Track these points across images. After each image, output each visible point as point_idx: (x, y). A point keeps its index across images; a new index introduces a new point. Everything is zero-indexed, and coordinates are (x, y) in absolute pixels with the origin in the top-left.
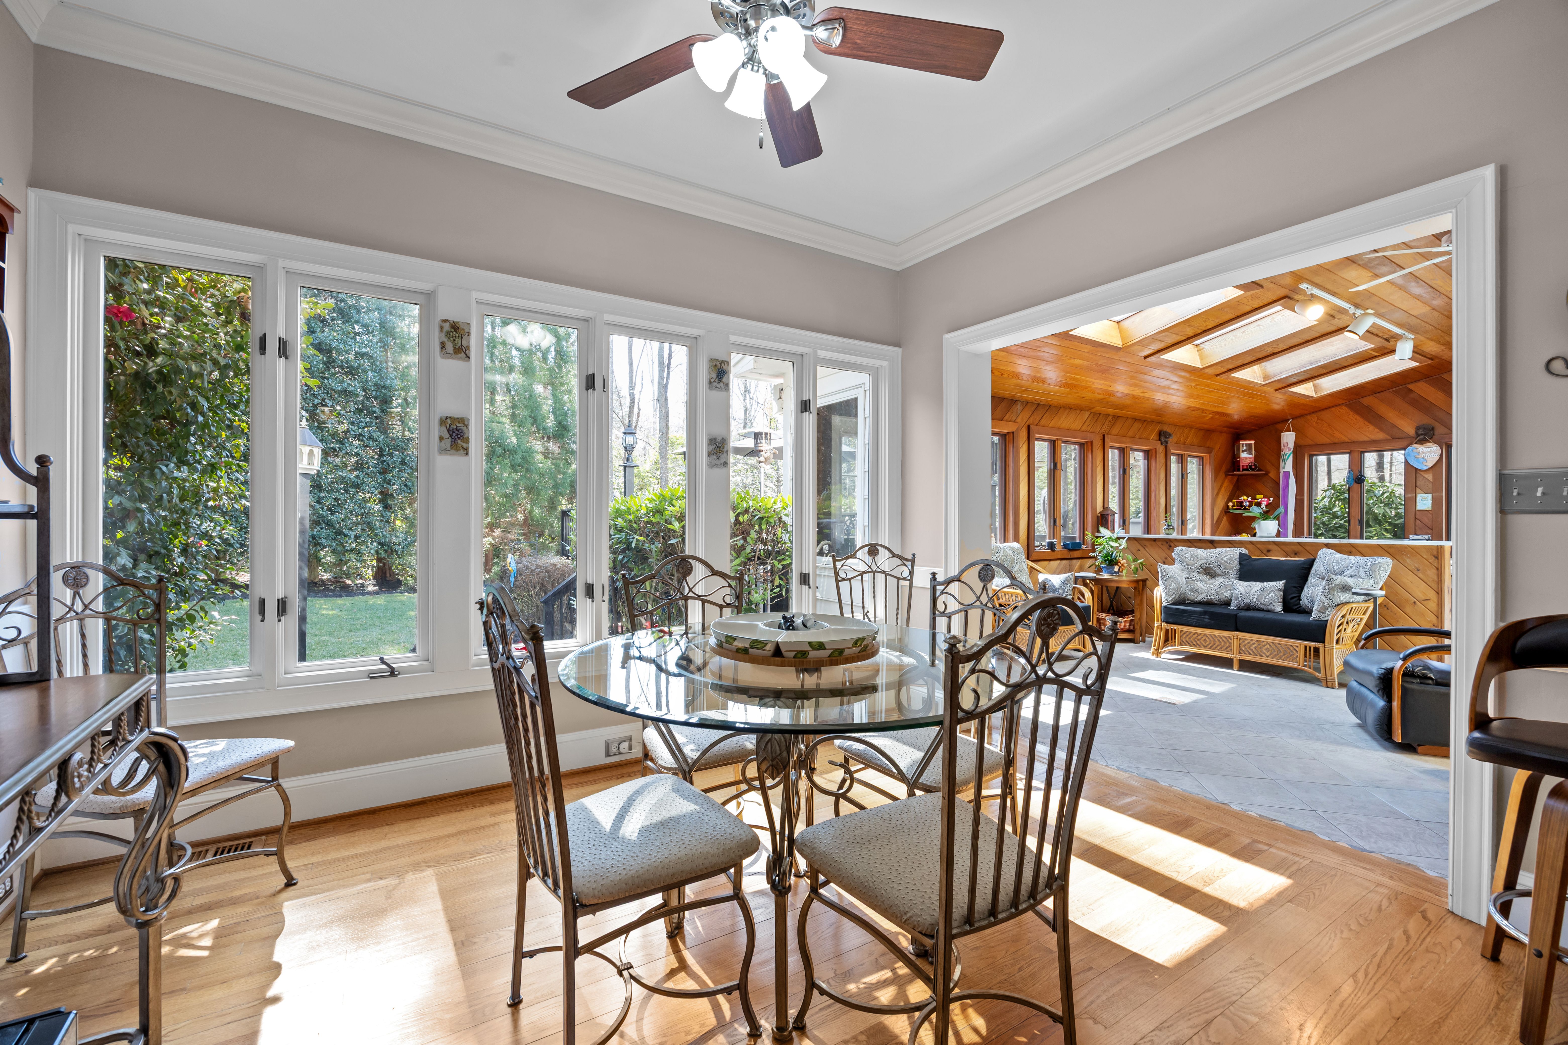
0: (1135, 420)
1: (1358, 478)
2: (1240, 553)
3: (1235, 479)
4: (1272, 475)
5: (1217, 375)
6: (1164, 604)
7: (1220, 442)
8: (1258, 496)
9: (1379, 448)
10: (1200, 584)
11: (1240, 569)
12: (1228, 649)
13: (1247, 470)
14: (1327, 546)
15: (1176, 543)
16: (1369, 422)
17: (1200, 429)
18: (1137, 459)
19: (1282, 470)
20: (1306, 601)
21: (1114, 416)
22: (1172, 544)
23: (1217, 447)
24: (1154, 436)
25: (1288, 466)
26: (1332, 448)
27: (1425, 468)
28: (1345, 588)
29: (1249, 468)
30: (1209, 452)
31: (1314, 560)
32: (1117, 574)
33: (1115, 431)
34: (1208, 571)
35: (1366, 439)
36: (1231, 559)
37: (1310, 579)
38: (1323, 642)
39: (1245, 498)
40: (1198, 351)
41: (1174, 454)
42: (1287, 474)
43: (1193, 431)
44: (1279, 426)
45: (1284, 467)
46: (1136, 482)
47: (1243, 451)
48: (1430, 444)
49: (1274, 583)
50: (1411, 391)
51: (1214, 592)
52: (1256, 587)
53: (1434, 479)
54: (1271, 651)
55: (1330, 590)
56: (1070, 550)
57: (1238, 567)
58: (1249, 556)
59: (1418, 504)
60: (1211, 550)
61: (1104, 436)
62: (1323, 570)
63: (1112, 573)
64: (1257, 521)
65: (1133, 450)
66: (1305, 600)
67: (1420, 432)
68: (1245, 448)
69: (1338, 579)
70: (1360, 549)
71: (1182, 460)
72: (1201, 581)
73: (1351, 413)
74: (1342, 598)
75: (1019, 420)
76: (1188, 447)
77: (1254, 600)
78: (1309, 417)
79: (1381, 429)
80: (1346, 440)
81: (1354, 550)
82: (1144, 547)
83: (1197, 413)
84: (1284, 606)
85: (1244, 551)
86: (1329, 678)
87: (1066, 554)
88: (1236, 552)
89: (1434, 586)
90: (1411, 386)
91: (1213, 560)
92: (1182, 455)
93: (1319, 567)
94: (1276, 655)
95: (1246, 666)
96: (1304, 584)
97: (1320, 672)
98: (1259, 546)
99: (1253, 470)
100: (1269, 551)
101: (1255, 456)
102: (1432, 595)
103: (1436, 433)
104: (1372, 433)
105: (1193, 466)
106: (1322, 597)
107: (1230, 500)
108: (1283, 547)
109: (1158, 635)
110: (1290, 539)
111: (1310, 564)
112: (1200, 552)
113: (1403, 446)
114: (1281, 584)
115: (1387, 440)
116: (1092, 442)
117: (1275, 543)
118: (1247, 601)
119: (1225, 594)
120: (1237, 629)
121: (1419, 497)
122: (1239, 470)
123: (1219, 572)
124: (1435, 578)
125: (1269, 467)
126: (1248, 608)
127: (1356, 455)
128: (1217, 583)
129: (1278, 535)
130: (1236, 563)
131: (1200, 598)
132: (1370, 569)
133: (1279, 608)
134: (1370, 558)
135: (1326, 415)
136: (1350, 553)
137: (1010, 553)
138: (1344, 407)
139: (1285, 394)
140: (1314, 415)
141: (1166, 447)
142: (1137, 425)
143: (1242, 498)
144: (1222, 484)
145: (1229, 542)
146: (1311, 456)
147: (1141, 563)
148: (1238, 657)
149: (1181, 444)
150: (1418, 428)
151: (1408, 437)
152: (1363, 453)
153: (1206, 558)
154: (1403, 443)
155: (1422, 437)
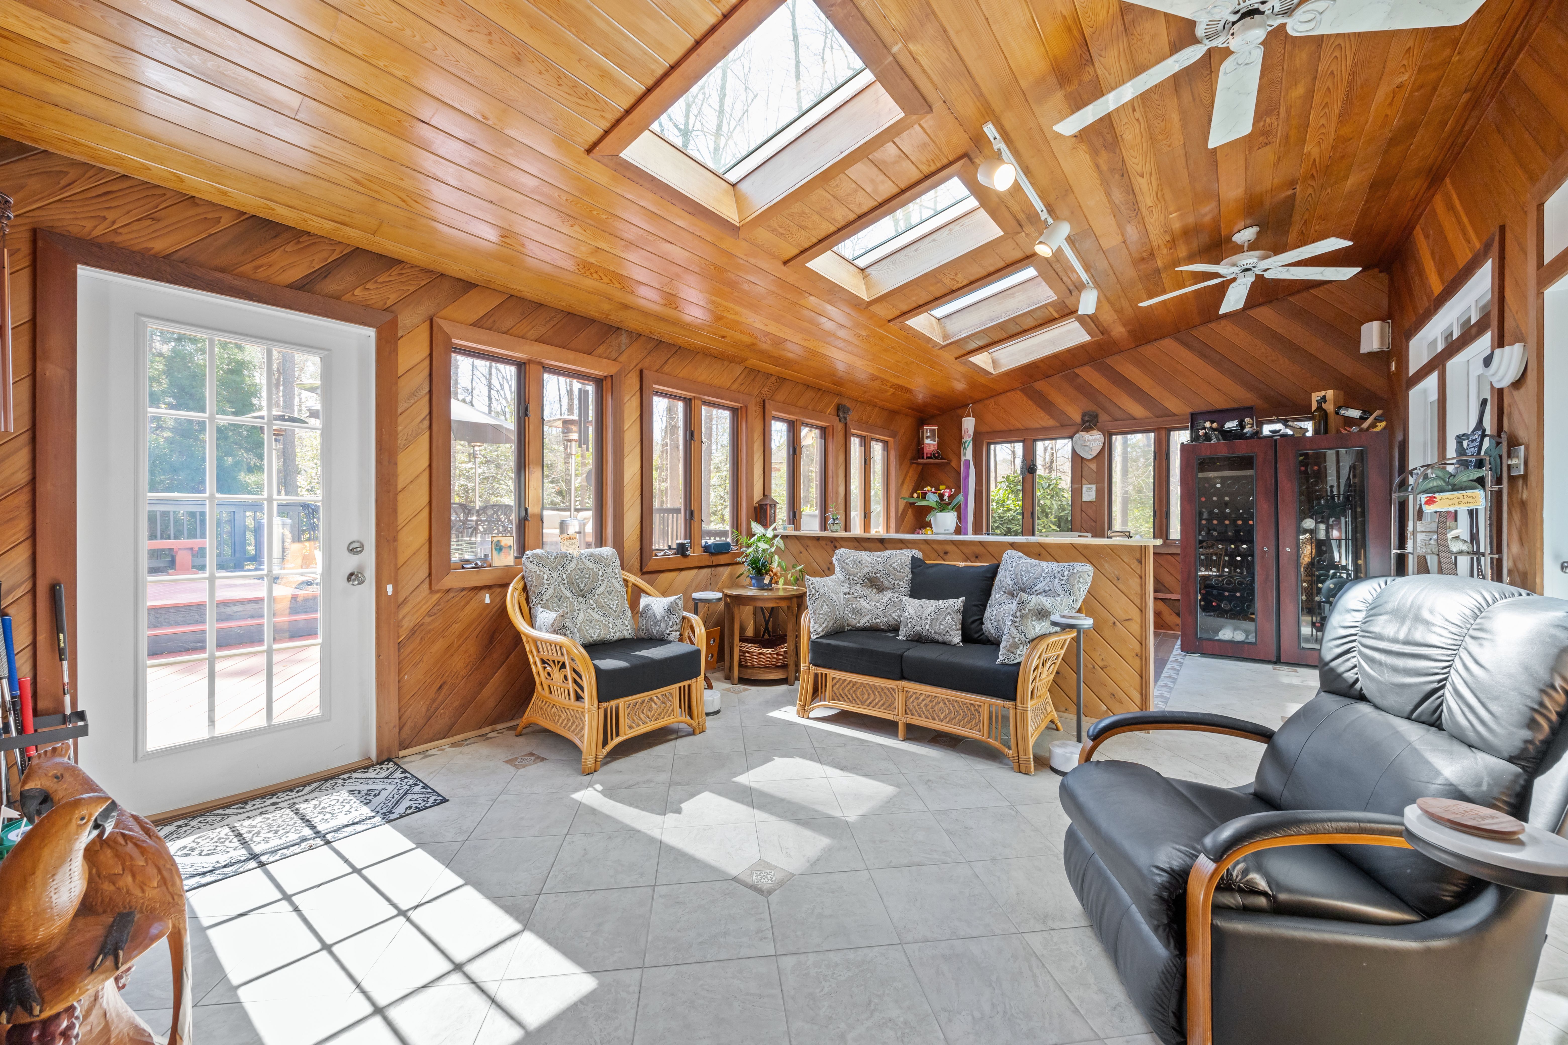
0: (808, 386)
1: (1030, 468)
2: (913, 557)
3: (920, 467)
4: (954, 464)
5: (890, 321)
6: (814, 637)
7: (904, 425)
8: (941, 487)
9: (1050, 434)
10: (863, 603)
11: (913, 579)
12: (891, 706)
13: (930, 458)
14: (1013, 546)
15: (843, 543)
16: (1041, 408)
17: (883, 409)
18: (810, 438)
19: (963, 459)
20: (990, 626)
21: (779, 378)
22: (837, 544)
23: (902, 431)
24: (831, 409)
25: (968, 454)
26: (1007, 435)
27: (1090, 457)
28: (1042, 614)
29: (933, 456)
30: (893, 436)
31: (998, 566)
32: (769, 588)
33: (781, 396)
34: (874, 583)
35: (1038, 426)
36: (902, 566)
37: (993, 593)
38: (1014, 699)
39: (929, 488)
40: (865, 277)
41: (856, 435)
42: (967, 462)
43: (876, 409)
44: (960, 411)
45: (965, 455)
46: (811, 467)
47: (927, 438)
48: (1095, 432)
49: (950, 602)
50: (1077, 375)
51: (880, 612)
52: (930, 606)
53: (1097, 468)
54: (947, 711)
55: (1021, 616)
56: (712, 554)
57: (910, 575)
58: (923, 561)
59: (1084, 495)
60: (879, 553)
61: (764, 401)
62: (1009, 581)
63: (761, 587)
64: (933, 513)
65: (806, 425)
66: (988, 626)
67: (1087, 418)
68: (929, 434)
69: (1033, 601)
70: (1049, 550)
71: (865, 444)
72: (865, 597)
73: (1025, 399)
74: (1037, 629)
75: (623, 358)
76: (870, 428)
77: (925, 628)
78: (987, 402)
79: (1052, 416)
80: (1021, 427)
81: (1044, 552)
82: (806, 548)
83: (876, 384)
84: (963, 635)
85: (918, 554)
86: (1022, 758)
87: (707, 559)
88: (906, 555)
89: (1138, 602)
90: (1077, 371)
91: (880, 567)
92: (865, 437)
93: (1004, 578)
94: (953, 719)
95: (915, 734)
96: (987, 601)
97: (1009, 748)
98: (935, 546)
99: (936, 458)
100: (946, 553)
101: (939, 443)
102: (1135, 613)
103: (1100, 420)
104: (1043, 420)
105: (877, 449)
106: (1012, 629)
107: (914, 491)
108: (962, 547)
109: (804, 683)
110: (970, 537)
111: (994, 571)
112: (864, 555)
113: (1071, 434)
114: (959, 602)
115: (1056, 427)
116: (746, 407)
117: (953, 542)
118: (918, 628)
119: (894, 615)
120: (903, 677)
121: (1085, 487)
122: (923, 458)
123: (887, 584)
124: (1138, 589)
125: (951, 456)
126: (919, 639)
127: (1029, 443)
128: (885, 599)
129: (958, 531)
130: (908, 570)
131: (862, 622)
132: (1068, 581)
133: (957, 639)
134: (1067, 565)
135: (1002, 399)
136: (1039, 556)
137: (590, 564)
138: (1019, 392)
139: (965, 364)
140: (992, 400)
141: (846, 424)
142: (809, 394)
143: (926, 489)
144: (907, 473)
145: (902, 541)
146: (989, 444)
147: (800, 570)
148: (904, 720)
149: (864, 424)
150: (1084, 415)
151: (1075, 424)
152: (1035, 441)
153: (872, 565)
154: (1071, 431)
155: (1087, 424)
